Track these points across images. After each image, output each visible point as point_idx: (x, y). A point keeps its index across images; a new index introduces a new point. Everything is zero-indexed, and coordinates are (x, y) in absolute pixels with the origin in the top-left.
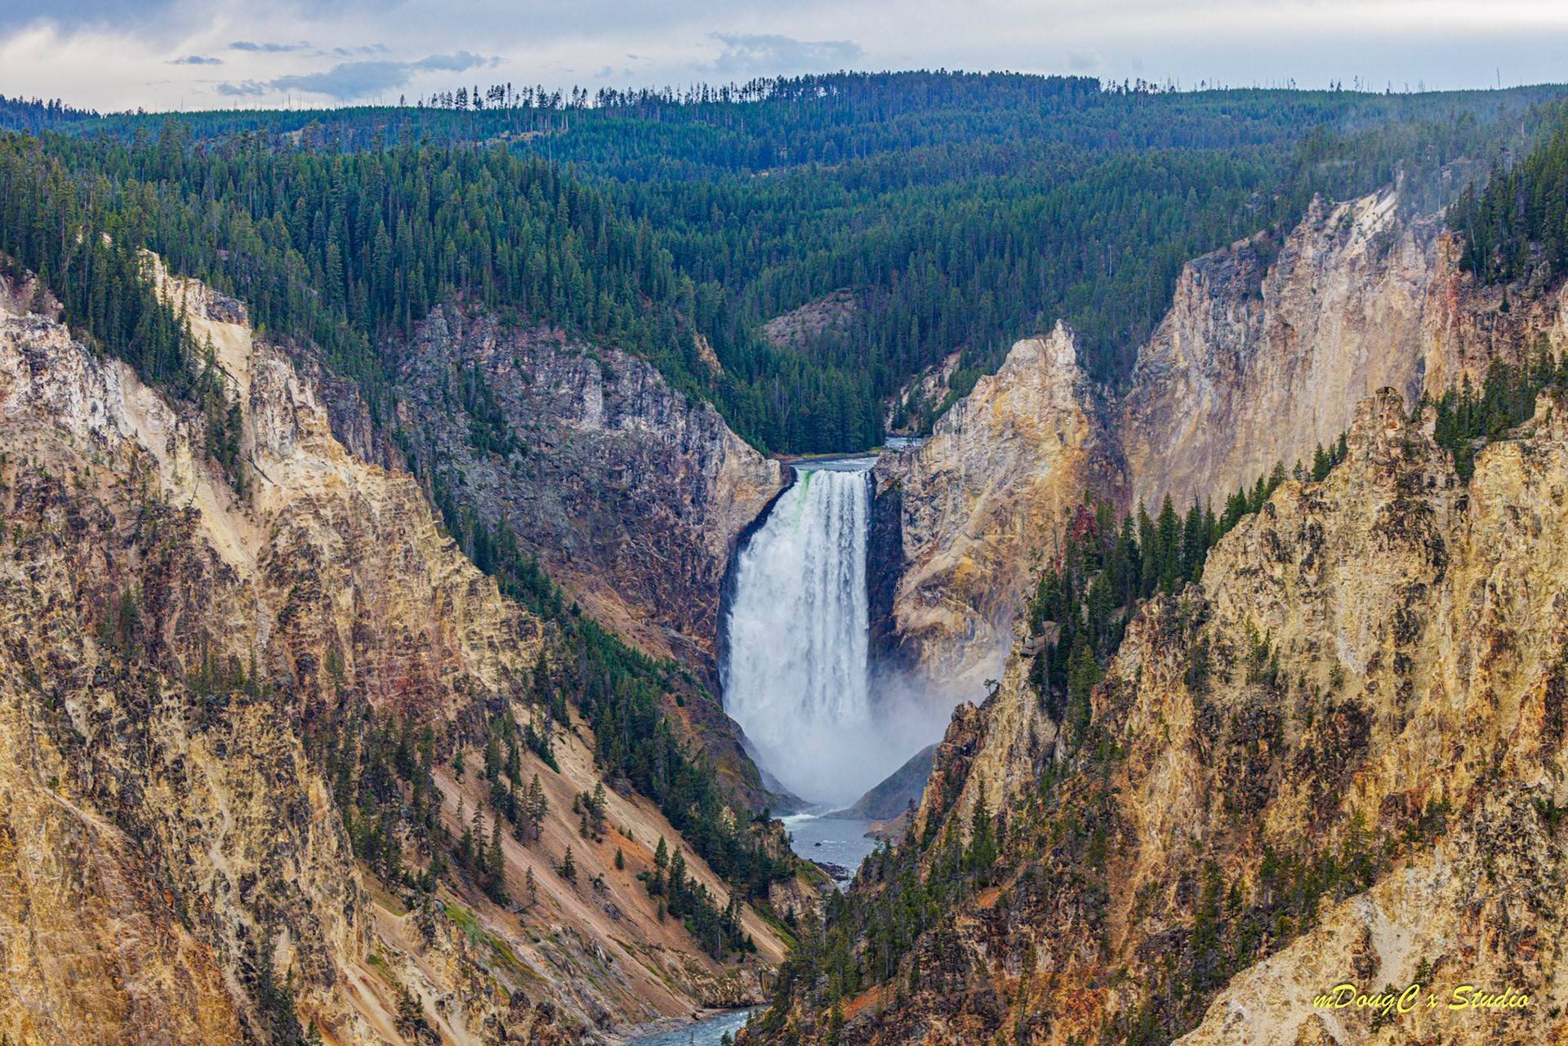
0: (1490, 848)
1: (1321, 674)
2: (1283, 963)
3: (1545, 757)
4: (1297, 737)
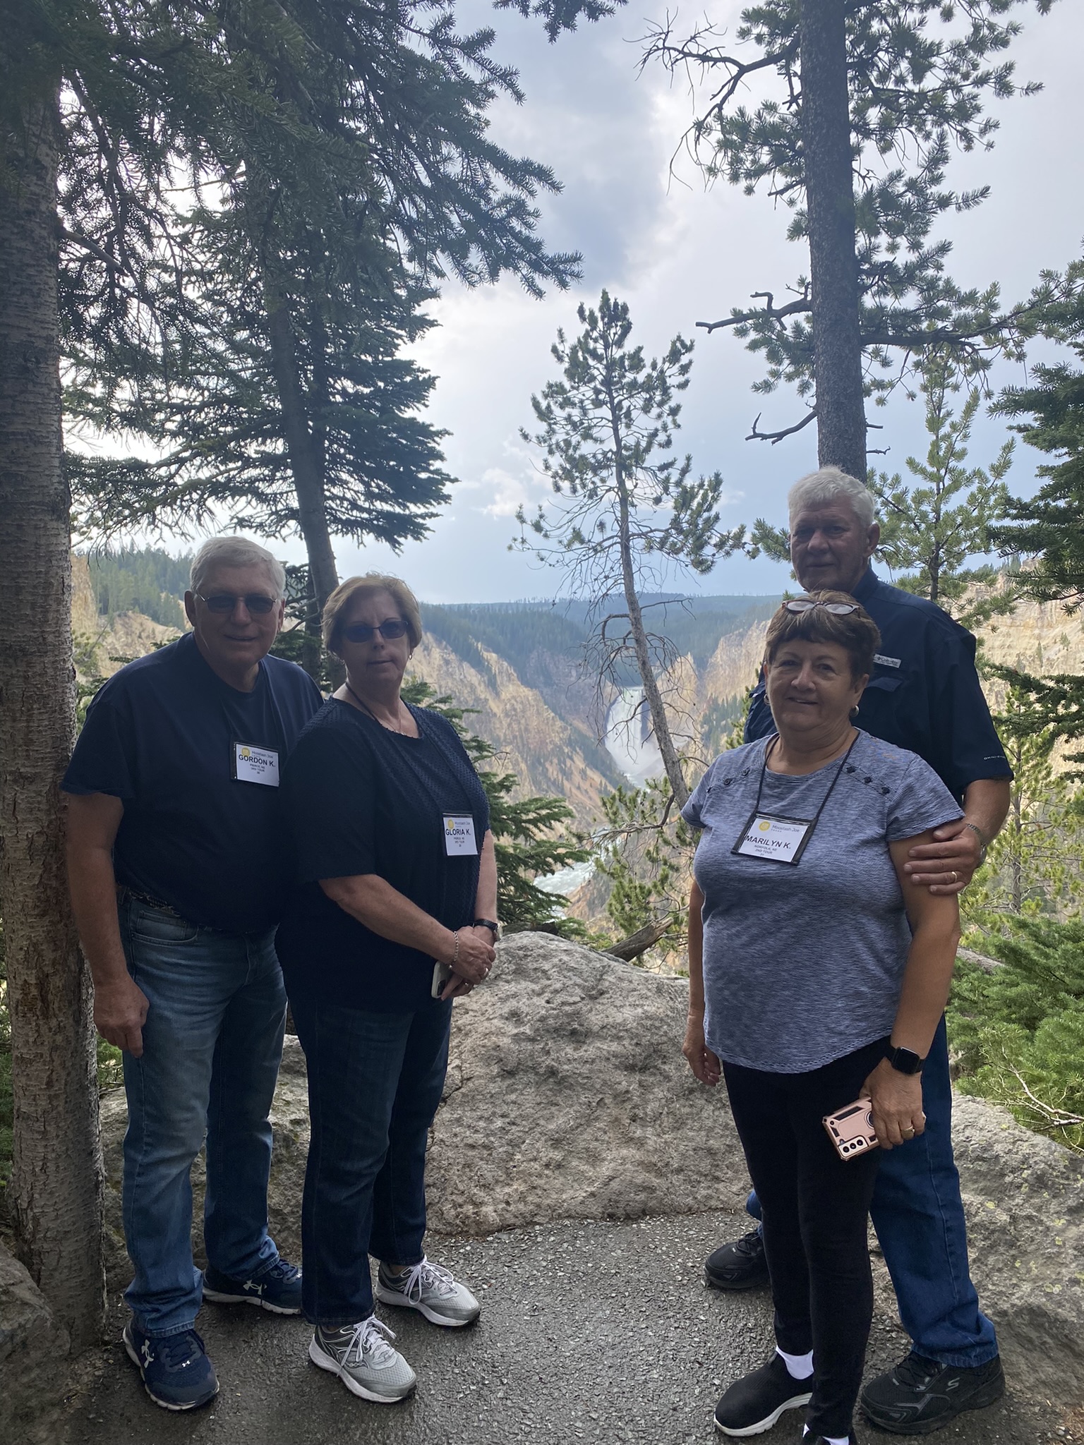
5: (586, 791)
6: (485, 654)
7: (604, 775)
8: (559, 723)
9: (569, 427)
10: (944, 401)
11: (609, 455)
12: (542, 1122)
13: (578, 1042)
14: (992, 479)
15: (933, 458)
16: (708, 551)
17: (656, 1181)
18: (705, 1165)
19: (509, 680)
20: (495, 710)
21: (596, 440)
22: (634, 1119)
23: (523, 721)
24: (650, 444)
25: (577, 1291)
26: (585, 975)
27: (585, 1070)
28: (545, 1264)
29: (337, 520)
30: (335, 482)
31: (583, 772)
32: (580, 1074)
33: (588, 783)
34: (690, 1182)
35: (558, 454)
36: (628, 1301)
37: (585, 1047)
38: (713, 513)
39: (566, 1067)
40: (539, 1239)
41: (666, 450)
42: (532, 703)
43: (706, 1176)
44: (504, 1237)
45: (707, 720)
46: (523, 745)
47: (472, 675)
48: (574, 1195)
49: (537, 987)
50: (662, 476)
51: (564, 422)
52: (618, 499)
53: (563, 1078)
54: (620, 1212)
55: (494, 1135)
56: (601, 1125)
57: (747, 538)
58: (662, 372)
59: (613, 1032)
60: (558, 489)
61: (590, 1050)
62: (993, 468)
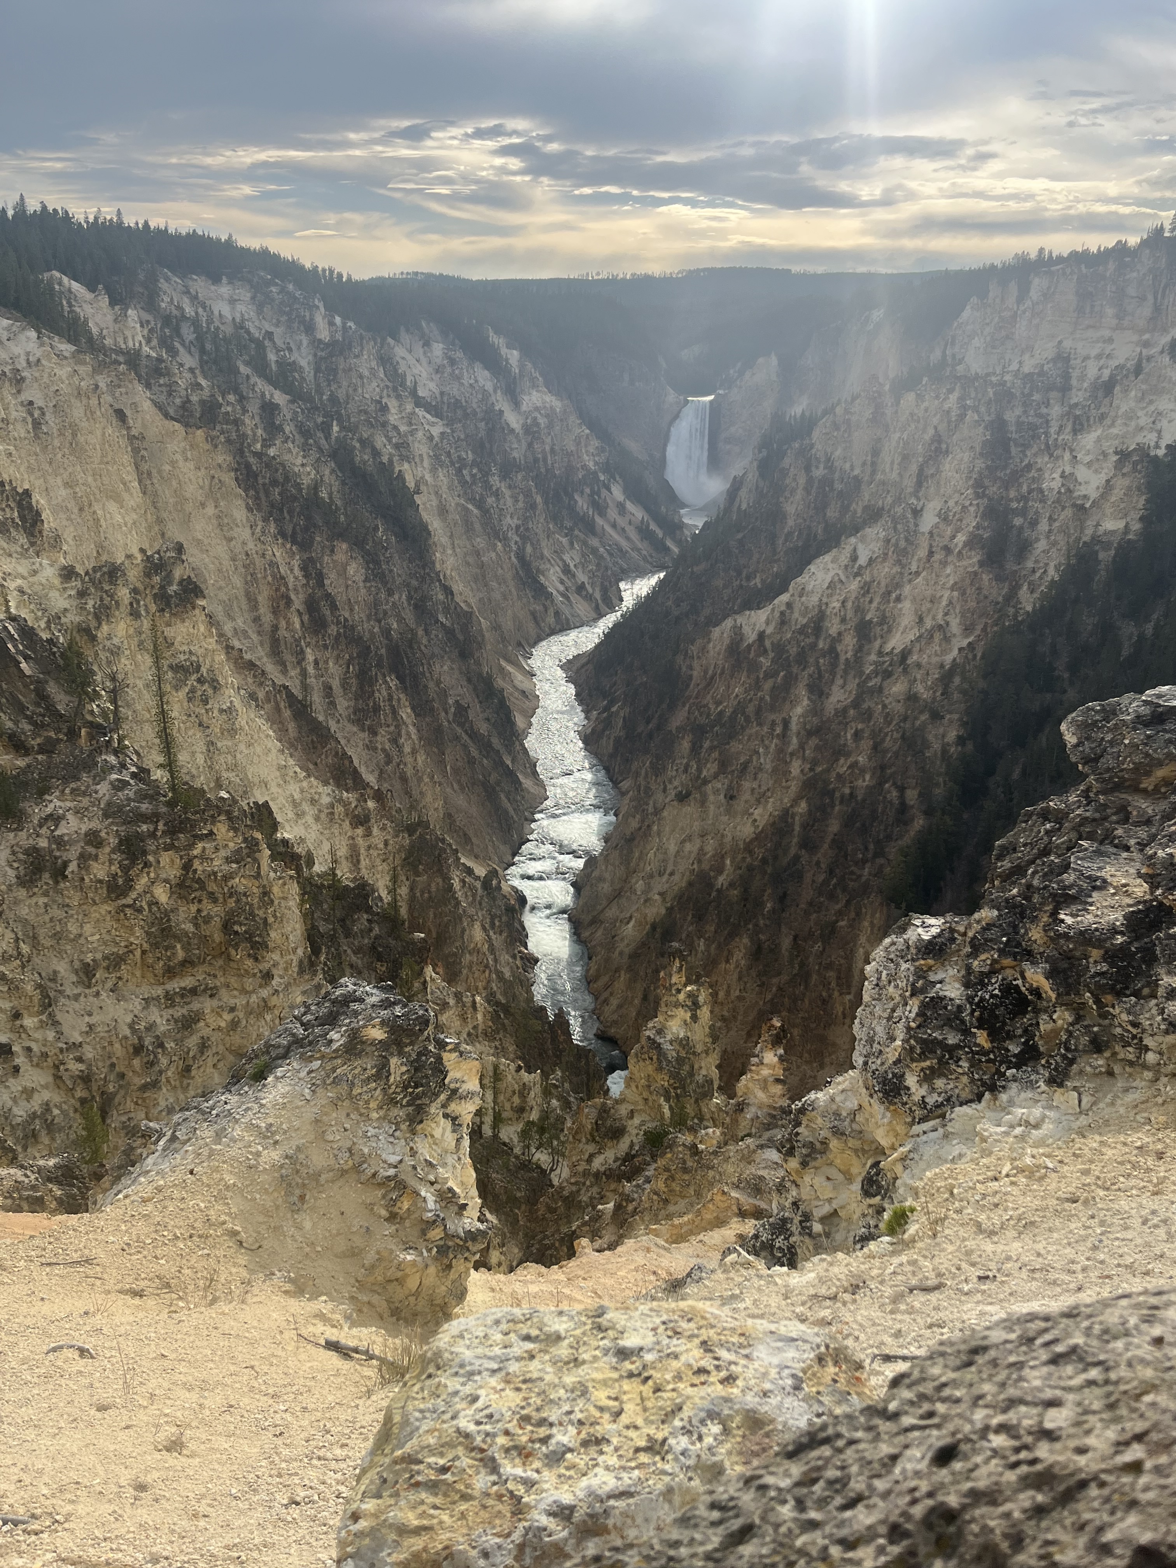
0: (895, 522)
1: (847, 466)
2: (827, 558)
3: (915, 494)
4: (838, 486)
5: (623, 529)
6: (504, 351)
7: (650, 510)
8: (595, 443)
19: (534, 386)
20: (513, 425)
23: (548, 440)
31: (621, 507)
42: (562, 416)
46: (547, 470)
47: (484, 378)
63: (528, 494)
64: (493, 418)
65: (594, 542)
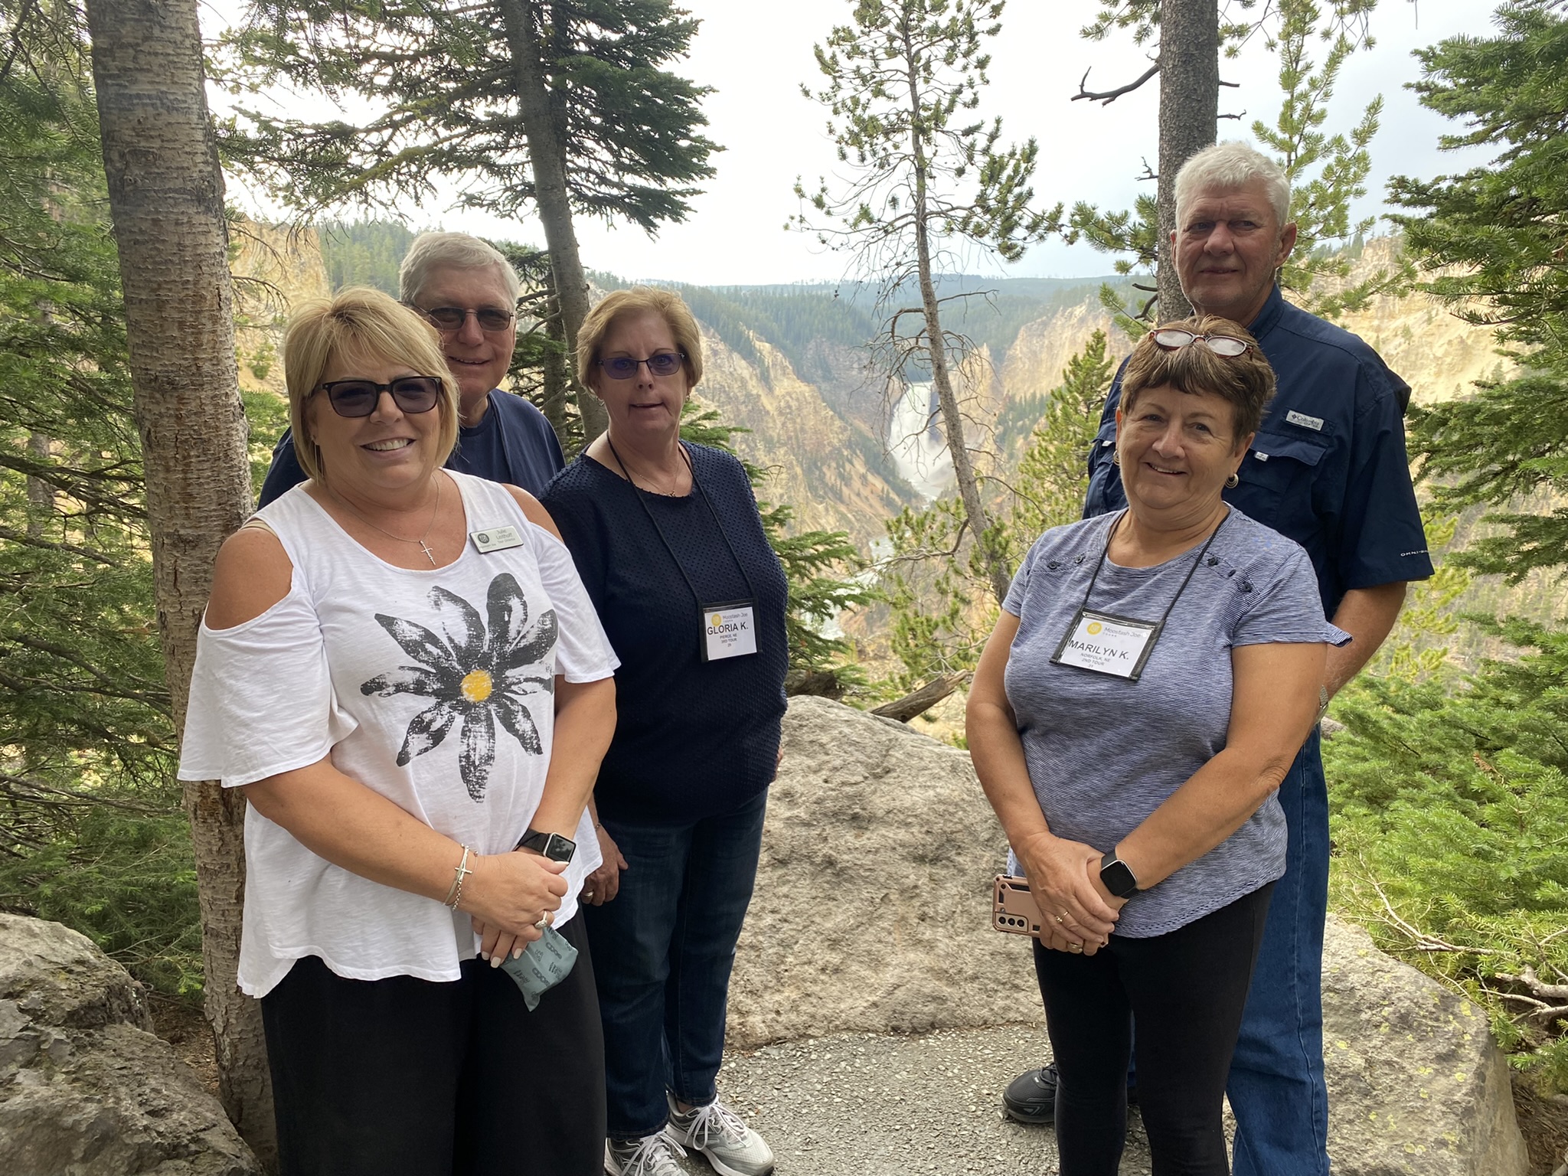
5: (867, 498)
6: (758, 344)
7: (887, 481)
8: (838, 423)
9: (858, 81)
10: (1304, 51)
11: (905, 116)
12: (817, 919)
13: (860, 828)
14: (1353, 147)
15: (1286, 121)
16: (1019, 233)
17: (947, 990)
18: (1004, 972)
19: (784, 374)
20: (769, 407)
21: (889, 98)
22: (923, 918)
23: (798, 420)
24: (953, 102)
25: (857, 1122)
26: (869, 750)
27: (867, 860)
28: (819, 1087)
29: (581, 197)
30: (578, 150)
31: (863, 477)
32: (861, 866)
33: (868, 489)
34: (986, 991)
35: (844, 114)
36: (914, 1136)
37: (868, 834)
38: (1025, 189)
39: (845, 857)
40: (814, 1056)
41: (971, 111)
42: (809, 399)
43: (1004, 984)
44: (773, 1052)
45: (1001, 421)
46: (799, 447)
47: (742, 367)
48: (853, 1004)
49: (812, 763)
50: (967, 141)
51: (852, 75)
52: (913, 170)
53: (842, 870)
54: (905, 1025)
55: (763, 933)
56: (886, 925)
57: (1064, 219)
58: (969, 14)
59: (903, 818)
60: (844, 157)
61: (873, 838)
62: (1355, 134)
63: (791, 467)
64: (752, 399)
65: (843, 508)
